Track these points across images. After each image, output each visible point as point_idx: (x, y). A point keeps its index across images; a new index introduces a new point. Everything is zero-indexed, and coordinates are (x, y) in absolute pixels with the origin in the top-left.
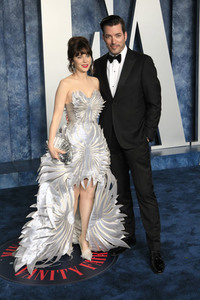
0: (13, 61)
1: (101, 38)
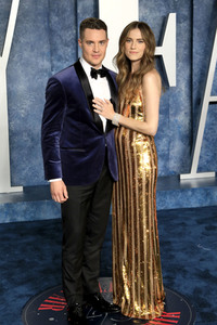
0: (60, 52)
1: (178, 21)
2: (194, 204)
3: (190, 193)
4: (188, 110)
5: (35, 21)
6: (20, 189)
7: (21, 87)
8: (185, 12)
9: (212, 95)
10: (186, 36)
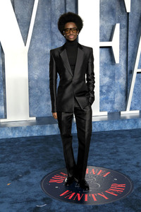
1: (121, 28)
2: (128, 127)
3: (126, 122)
4: (125, 77)
5: (43, 27)
6: (34, 118)
7: (35, 63)
8: (124, 23)
9: (138, 68)
10: (125, 36)
